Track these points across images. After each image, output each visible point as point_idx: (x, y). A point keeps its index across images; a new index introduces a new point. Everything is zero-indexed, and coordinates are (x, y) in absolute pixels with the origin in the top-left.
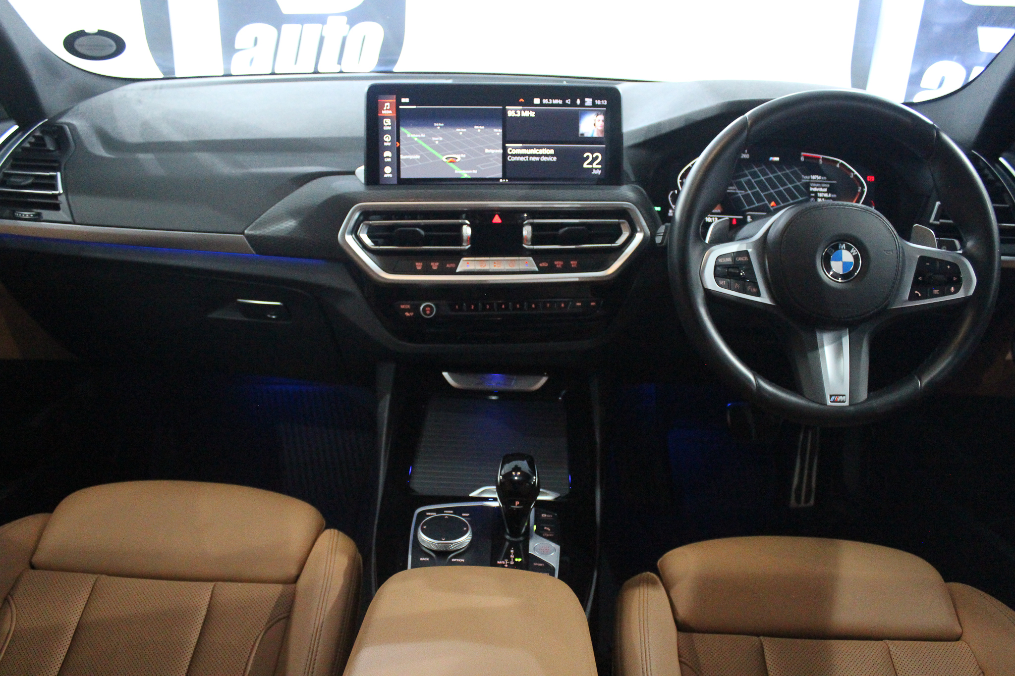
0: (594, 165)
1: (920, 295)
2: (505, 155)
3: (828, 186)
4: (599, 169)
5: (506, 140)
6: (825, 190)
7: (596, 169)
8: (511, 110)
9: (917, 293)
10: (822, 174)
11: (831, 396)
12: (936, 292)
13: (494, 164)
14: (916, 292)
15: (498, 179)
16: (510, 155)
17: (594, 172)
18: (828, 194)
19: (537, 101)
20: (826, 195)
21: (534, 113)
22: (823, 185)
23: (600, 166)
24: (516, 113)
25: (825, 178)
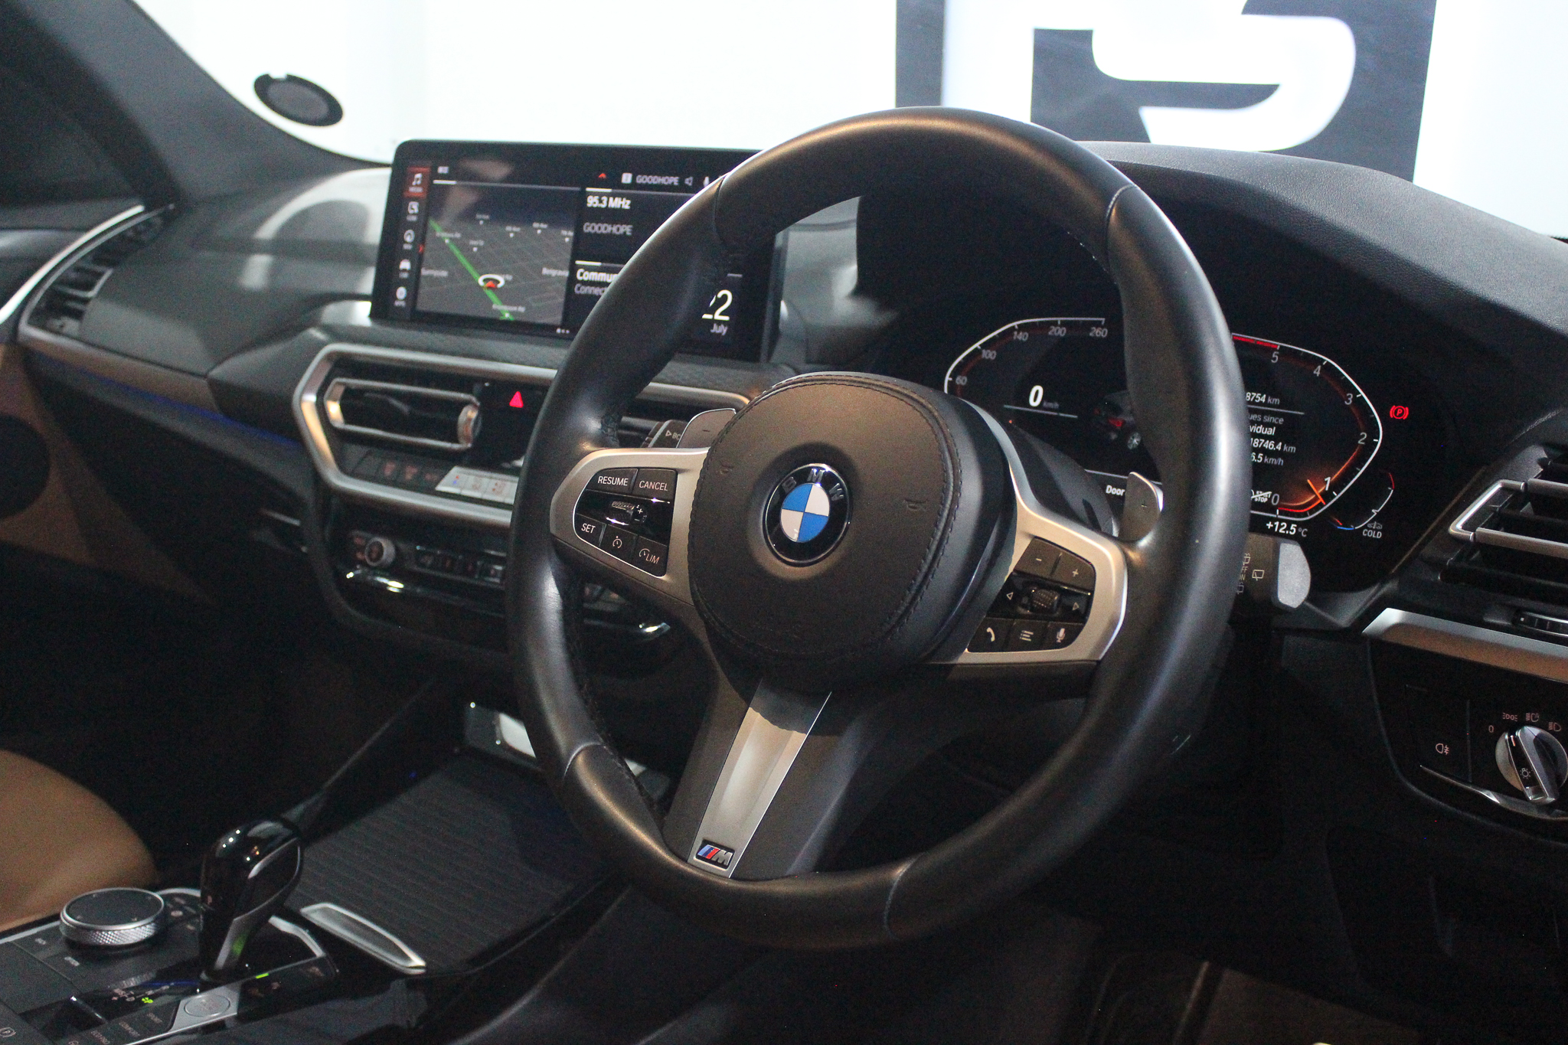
0: (717, 316)
1: (993, 639)
2: (572, 280)
3: (1281, 421)
4: (724, 322)
5: (577, 254)
6: (1271, 431)
7: (719, 322)
8: (594, 194)
9: (990, 633)
10: (1271, 394)
11: (705, 842)
12: (1026, 636)
13: (554, 298)
14: (989, 630)
15: (554, 328)
16: (579, 282)
17: (716, 329)
18: (1275, 445)
19: (627, 178)
20: (1269, 445)
21: (629, 202)
22: (1268, 419)
23: (726, 318)
24: (601, 201)
25: (1277, 401)
